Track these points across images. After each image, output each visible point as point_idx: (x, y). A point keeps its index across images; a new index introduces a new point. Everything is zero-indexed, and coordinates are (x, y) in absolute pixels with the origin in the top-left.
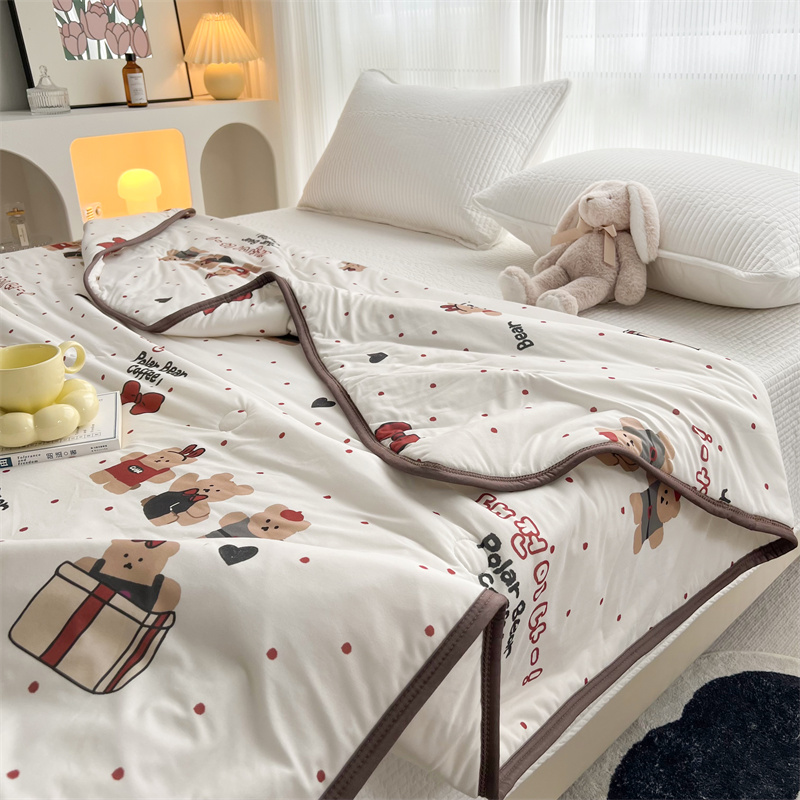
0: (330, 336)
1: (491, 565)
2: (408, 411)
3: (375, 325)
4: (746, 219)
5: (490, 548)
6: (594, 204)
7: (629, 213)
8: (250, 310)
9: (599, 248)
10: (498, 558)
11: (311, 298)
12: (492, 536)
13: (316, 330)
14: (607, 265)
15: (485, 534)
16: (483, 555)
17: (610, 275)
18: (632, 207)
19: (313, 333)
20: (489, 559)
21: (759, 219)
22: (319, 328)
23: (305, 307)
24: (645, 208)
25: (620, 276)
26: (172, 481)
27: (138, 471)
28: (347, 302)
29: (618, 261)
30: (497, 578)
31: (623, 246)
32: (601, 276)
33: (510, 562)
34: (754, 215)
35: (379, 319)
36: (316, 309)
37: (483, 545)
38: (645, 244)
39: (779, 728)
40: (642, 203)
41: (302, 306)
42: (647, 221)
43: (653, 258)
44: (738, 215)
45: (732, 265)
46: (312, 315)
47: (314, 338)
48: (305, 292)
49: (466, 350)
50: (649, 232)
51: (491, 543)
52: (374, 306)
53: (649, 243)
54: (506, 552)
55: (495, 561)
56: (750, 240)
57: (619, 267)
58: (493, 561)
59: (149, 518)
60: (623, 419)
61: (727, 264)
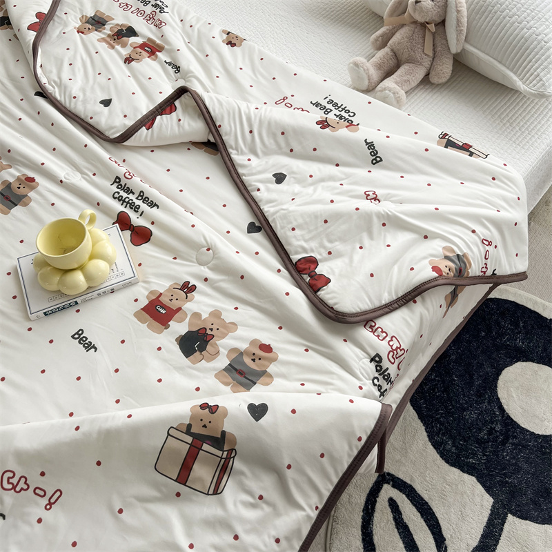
0: (242, 153)
1: (377, 371)
2: (313, 244)
3: (272, 141)
4: (531, 36)
5: (376, 361)
6: (421, 8)
7: (446, 12)
8: (179, 125)
9: (421, 41)
10: (381, 367)
11: (222, 117)
12: (378, 355)
13: (232, 148)
14: (426, 55)
15: (373, 354)
16: (373, 365)
17: (427, 63)
18: (449, 9)
19: (230, 150)
20: (376, 366)
21: (540, 38)
22: (234, 146)
23: (220, 126)
24: (458, 11)
25: (434, 64)
26: (187, 320)
27: (164, 312)
28: (249, 120)
29: (434, 50)
30: (381, 378)
31: (438, 39)
32: (421, 64)
33: (387, 369)
34: (537, 32)
35: (274, 136)
36: (228, 128)
37: (372, 360)
38: (455, 41)
39: (496, 333)
40: (456, 7)
41: (218, 124)
42: (458, 21)
43: (459, 51)
44: (525, 30)
45: (515, 73)
46: (226, 134)
47: (232, 156)
48: (217, 111)
49: (337, 165)
50: (459, 32)
51: (377, 359)
52: (269, 124)
53: (458, 41)
54: (385, 364)
55: (379, 368)
56: (531, 56)
57: (434, 54)
58: (378, 368)
59: (187, 357)
60: (444, 248)
61: (512, 71)
